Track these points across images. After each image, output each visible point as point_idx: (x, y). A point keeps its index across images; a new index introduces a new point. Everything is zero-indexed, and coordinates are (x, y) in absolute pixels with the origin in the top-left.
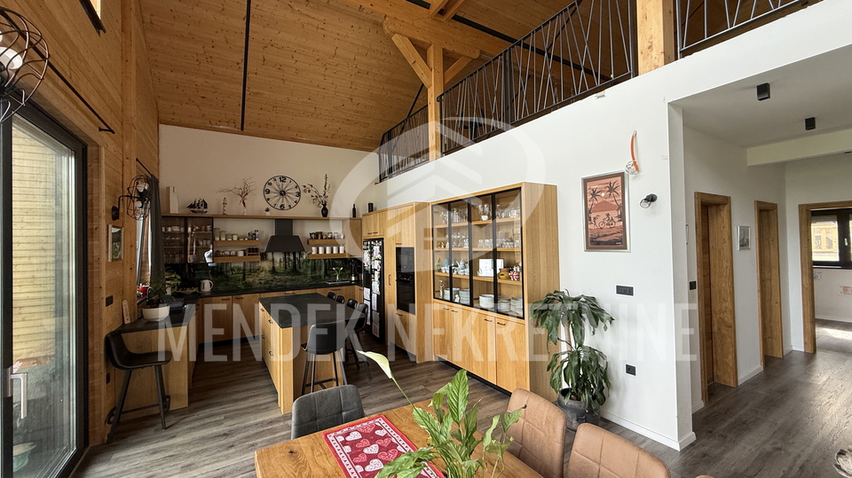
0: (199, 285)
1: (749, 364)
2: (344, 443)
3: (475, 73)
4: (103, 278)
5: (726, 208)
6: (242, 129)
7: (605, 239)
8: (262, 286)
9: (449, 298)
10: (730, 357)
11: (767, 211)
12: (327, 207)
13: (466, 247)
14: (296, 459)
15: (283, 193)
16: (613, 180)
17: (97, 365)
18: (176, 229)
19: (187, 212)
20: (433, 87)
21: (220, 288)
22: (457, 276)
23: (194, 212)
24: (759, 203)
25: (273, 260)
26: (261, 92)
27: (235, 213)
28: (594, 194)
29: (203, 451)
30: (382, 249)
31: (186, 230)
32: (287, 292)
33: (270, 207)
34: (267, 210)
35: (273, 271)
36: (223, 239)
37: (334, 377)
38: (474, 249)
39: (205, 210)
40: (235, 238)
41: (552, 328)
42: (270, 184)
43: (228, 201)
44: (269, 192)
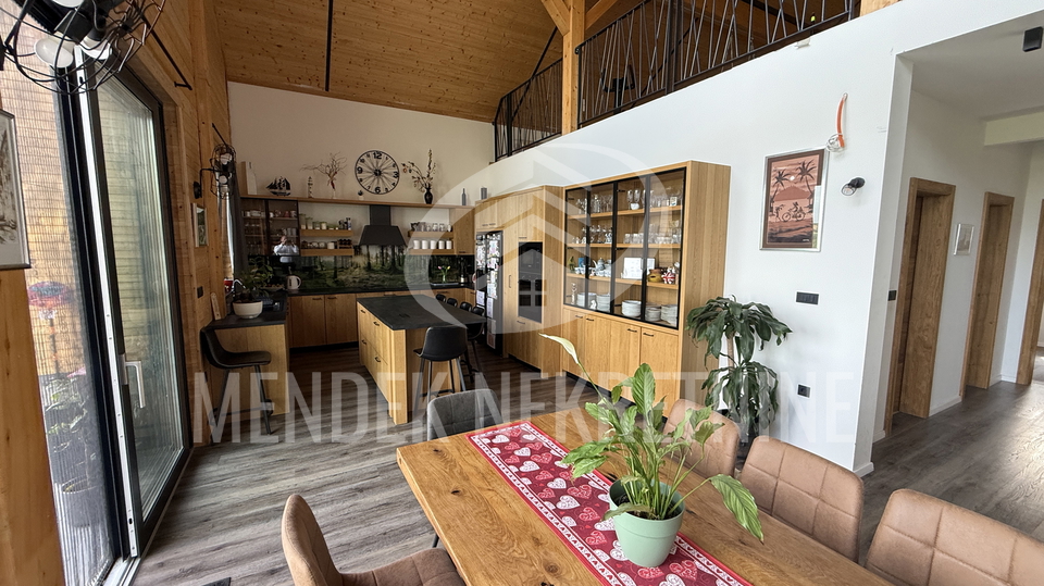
0: (285, 282)
1: (945, 391)
2: (491, 445)
3: (631, 13)
4: (193, 265)
5: (947, 200)
6: (327, 89)
7: (788, 235)
8: (356, 285)
9: (583, 304)
10: (924, 384)
11: (1000, 206)
12: (431, 191)
13: (609, 242)
14: (443, 456)
15: (378, 173)
16: (807, 159)
17: (194, 361)
18: (256, 214)
19: (267, 193)
20: (570, 33)
21: (308, 286)
22: (595, 278)
23: (275, 193)
24: (990, 195)
25: (368, 255)
26: (352, 39)
27: (323, 197)
28: (780, 178)
29: (316, 457)
30: (500, 244)
31: (268, 215)
32: (386, 293)
33: (363, 190)
34: (361, 194)
35: (369, 268)
36: (310, 227)
37: (451, 388)
38: (618, 246)
39: (288, 192)
40: (324, 227)
41: (713, 340)
42: (363, 161)
43: (313, 182)
44: (361, 171)
